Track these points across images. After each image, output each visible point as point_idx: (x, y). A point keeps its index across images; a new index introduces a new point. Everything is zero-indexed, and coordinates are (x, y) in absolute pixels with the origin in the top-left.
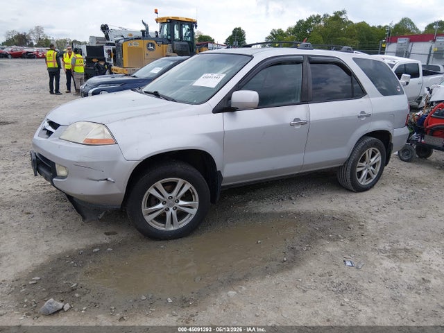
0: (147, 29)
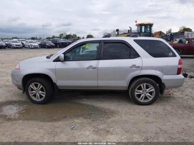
0: (131, 29)
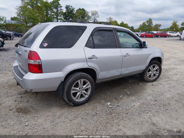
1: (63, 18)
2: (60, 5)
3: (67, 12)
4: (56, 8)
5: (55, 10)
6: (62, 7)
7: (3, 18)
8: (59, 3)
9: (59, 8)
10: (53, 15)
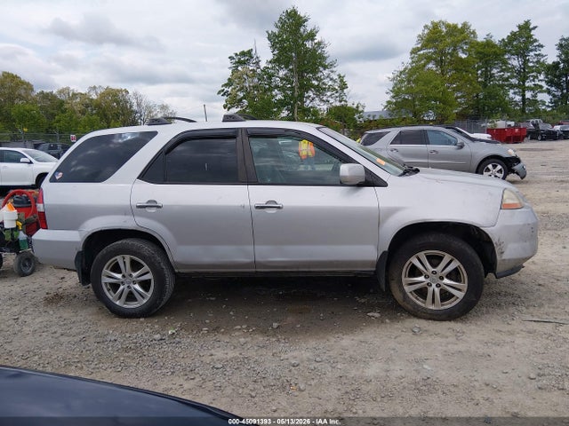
1: (543, 84)
2: (536, 41)
3: (563, 61)
4: (522, 53)
5: (515, 62)
6: (542, 46)
7: (358, 107)
8: (531, 36)
9: (532, 54)
10: (507, 79)
